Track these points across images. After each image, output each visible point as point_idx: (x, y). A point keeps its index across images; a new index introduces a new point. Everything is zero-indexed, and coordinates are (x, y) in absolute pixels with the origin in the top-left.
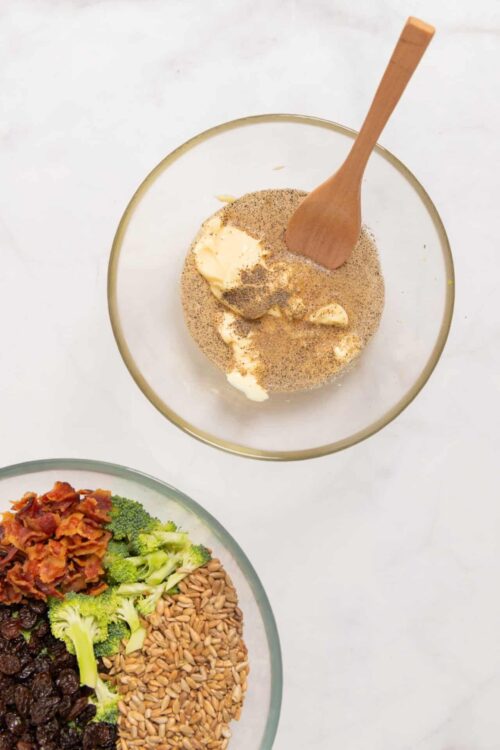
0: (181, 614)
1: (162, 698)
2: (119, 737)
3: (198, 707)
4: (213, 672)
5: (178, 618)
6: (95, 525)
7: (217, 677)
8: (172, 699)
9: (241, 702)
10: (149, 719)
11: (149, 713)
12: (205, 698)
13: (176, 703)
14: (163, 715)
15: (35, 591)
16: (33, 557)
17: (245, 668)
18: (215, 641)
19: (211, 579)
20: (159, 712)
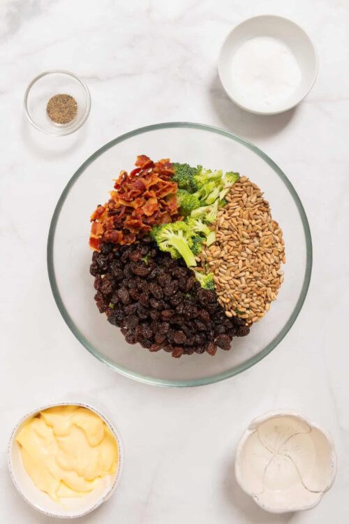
0: (233, 212)
1: (238, 263)
2: (218, 296)
3: (260, 261)
4: (262, 239)
5: (233, 215)
6: (167, 177)
7: (265, 242)
8: (243, 261)
9: (283, 252)
10: (234, 278)
11: (233, 274)
12: (262, 255)
13: (247, 262)
14: (241, 272)
15: (144, 225)
16: (136, 206)
17: (280, 232)
18: (258, 221)
19: (244, 187)
20: (238, 271)
